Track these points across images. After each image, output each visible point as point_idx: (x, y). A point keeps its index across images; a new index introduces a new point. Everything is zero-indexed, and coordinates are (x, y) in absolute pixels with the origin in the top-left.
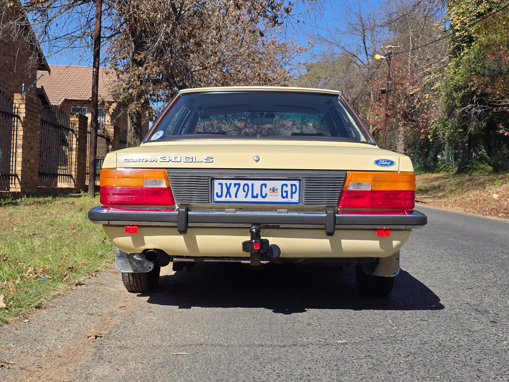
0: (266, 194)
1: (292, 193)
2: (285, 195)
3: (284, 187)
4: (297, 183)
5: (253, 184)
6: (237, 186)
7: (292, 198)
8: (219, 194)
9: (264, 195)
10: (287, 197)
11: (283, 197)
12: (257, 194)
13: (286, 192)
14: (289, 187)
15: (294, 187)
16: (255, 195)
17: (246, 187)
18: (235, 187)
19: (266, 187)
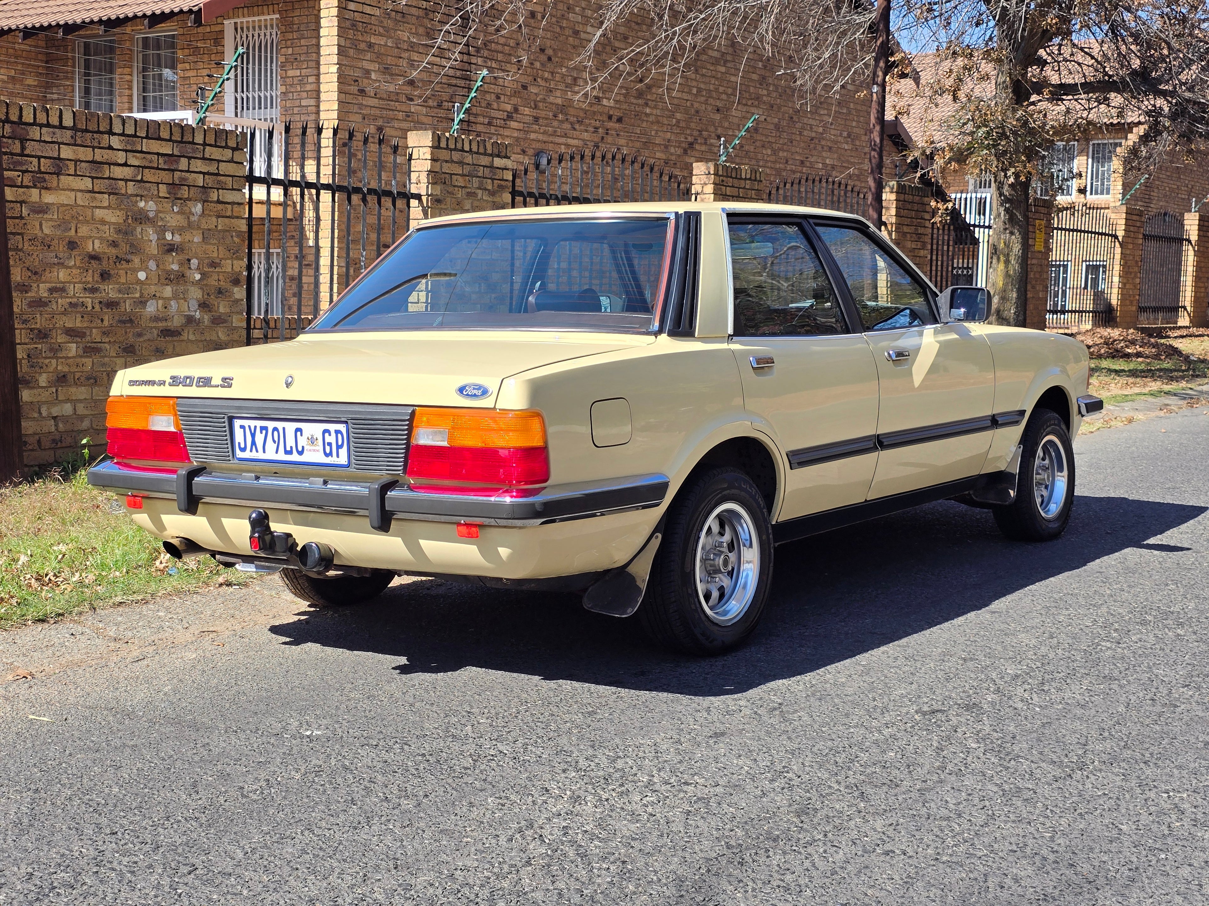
0: (303, 447)
1: (339, 447)
2: (328, 450)
3: (327, 435)
4: (342, 428)
5: (284, 429)
6: (264, 432)
7: (338, 456)
8: (242, 446)
9: (300, 449)
10: (331, 454)
11: (327, 455)
12: (291, 447)
13: (330, 444)
14: (333, 434)
15: (339, 435)
16: (288, 449)
17: (276, 433)
18: (261, 433)
19: (301, 435)
